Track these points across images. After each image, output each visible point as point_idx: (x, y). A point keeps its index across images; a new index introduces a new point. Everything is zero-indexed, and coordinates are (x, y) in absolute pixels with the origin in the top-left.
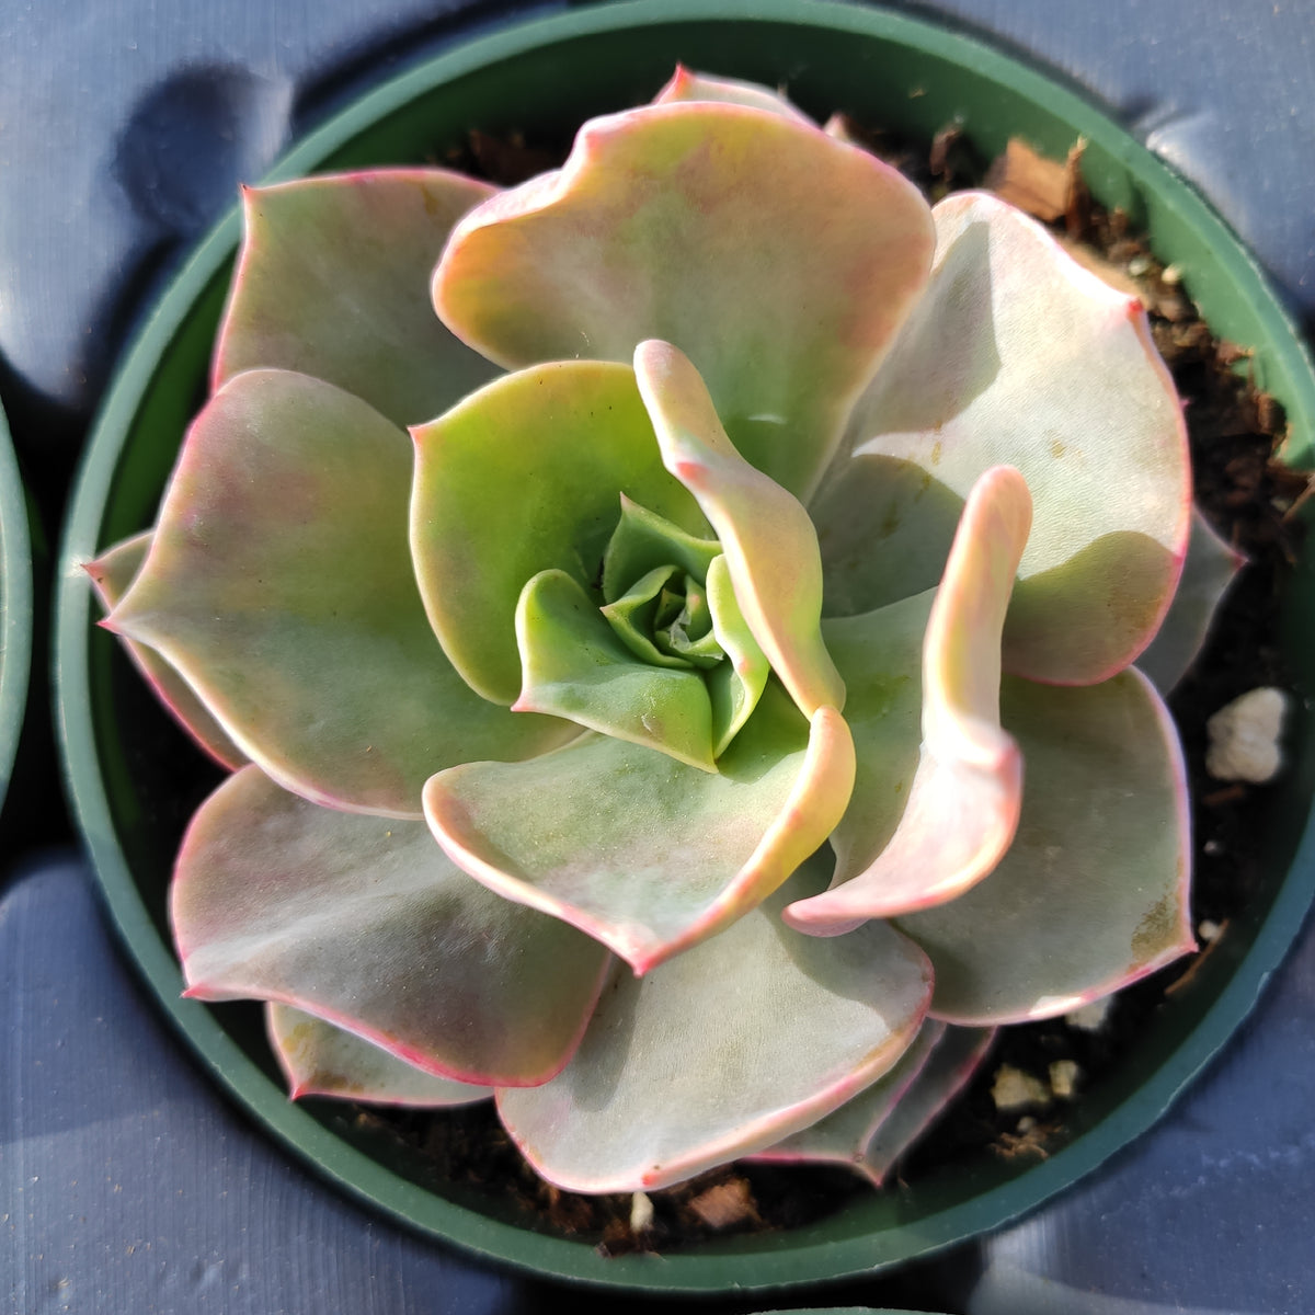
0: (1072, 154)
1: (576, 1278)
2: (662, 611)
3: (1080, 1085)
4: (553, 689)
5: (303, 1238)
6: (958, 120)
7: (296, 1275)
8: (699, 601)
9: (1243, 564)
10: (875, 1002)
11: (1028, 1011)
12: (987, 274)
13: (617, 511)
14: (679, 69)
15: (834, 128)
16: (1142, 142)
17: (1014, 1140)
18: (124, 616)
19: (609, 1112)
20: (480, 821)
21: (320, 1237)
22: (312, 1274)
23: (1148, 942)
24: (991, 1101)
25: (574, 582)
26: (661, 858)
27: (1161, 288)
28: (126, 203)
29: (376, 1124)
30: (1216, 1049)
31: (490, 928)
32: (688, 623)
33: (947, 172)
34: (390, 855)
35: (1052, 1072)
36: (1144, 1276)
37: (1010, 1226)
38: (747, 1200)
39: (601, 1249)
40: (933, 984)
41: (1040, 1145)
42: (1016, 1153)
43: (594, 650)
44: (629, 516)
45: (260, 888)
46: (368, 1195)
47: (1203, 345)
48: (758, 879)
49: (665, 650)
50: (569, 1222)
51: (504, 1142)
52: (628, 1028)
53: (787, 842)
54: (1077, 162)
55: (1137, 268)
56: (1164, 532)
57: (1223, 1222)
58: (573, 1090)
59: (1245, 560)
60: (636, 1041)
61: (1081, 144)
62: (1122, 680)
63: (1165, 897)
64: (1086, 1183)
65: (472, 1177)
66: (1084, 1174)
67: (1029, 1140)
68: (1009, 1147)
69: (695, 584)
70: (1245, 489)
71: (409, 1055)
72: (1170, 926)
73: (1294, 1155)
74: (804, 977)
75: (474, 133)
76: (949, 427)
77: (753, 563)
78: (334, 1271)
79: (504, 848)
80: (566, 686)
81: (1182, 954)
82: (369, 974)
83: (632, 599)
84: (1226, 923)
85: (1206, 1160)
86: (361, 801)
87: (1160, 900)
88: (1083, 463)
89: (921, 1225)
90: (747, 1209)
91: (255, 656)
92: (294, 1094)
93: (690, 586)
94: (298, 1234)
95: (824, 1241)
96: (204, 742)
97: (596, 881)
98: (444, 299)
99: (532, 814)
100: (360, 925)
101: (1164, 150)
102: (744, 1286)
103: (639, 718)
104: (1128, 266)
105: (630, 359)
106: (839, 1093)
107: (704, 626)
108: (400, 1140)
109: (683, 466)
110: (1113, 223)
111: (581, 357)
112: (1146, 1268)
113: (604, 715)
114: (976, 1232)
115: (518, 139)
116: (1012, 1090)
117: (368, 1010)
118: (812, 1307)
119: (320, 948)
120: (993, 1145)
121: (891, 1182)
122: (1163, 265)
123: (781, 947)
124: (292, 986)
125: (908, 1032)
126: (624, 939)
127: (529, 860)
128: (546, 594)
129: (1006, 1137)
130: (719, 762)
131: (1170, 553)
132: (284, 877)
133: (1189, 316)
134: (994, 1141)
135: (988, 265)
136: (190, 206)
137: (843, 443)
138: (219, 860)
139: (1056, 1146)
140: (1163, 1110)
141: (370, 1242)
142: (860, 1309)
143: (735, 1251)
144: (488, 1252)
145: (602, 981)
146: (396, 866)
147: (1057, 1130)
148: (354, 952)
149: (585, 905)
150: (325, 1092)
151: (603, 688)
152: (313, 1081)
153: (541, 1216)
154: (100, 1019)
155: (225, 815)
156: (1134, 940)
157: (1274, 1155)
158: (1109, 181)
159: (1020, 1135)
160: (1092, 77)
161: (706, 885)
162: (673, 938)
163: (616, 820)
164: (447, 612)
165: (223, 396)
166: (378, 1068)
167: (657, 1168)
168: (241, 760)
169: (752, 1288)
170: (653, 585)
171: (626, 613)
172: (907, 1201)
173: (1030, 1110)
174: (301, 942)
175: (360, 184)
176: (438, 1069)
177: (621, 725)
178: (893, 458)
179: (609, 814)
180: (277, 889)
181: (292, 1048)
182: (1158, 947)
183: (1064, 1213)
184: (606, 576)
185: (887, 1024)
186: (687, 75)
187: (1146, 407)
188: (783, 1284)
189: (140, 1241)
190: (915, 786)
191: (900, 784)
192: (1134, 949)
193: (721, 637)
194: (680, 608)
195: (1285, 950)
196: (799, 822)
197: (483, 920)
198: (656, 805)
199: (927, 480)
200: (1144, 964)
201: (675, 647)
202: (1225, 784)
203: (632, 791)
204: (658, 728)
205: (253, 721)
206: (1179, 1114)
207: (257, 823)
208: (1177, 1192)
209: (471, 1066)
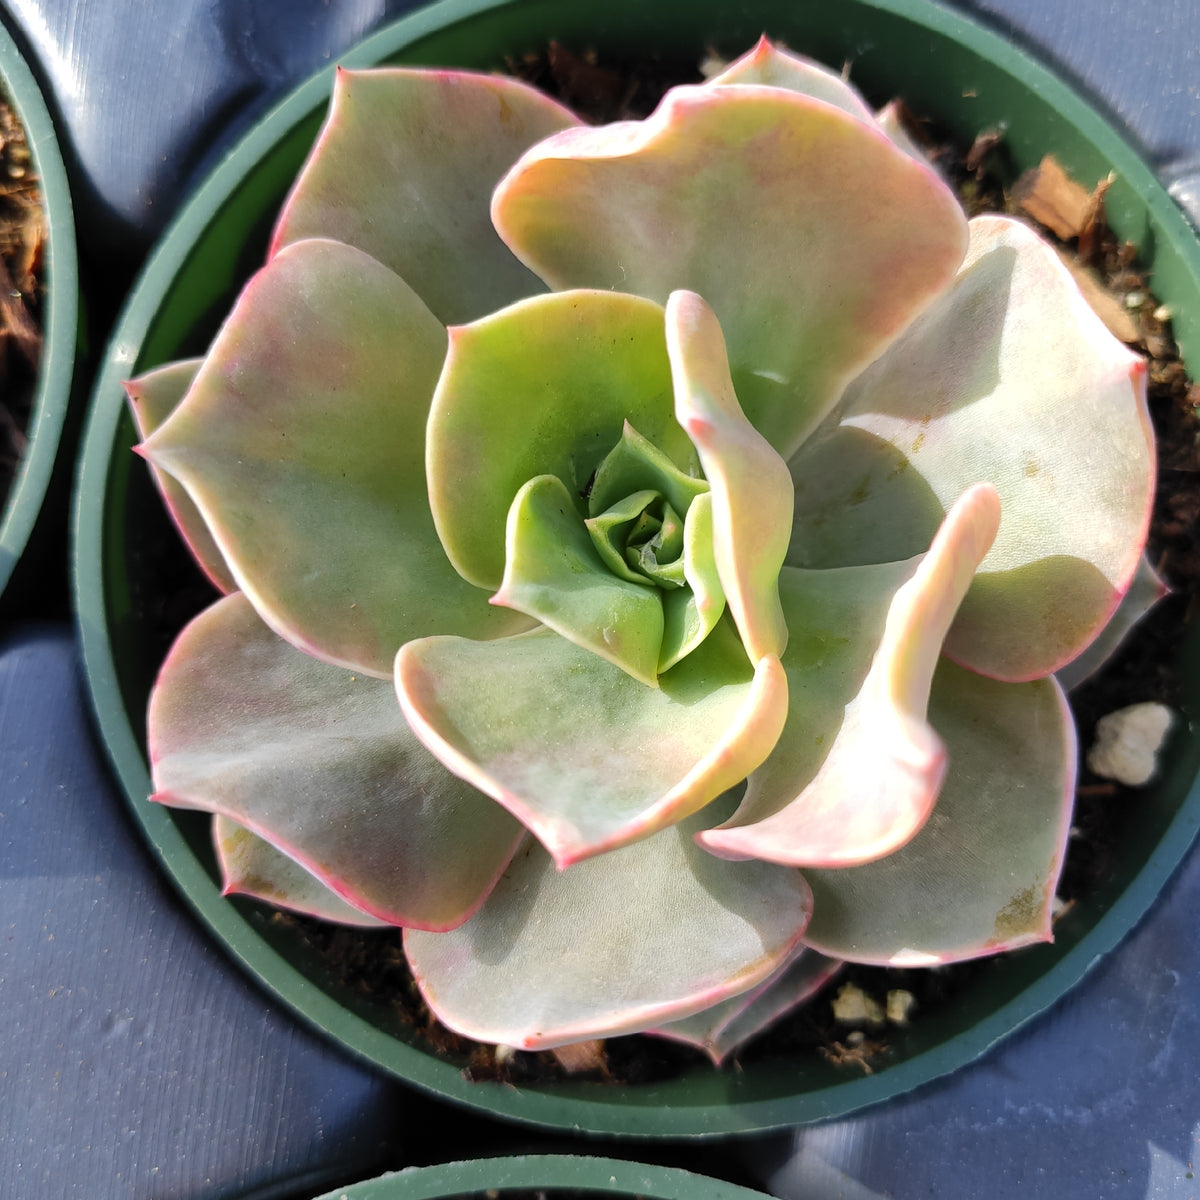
0: (1101, 185)
1: (439, 1092)
2: (638, 530)
3: (913, 1014)
4: (531, 590)
5: (207, 1012)
6: (1003, 125)
7: (195, 1041)
8: (673, 531)
9: (1166, 594)
10: (756, 921)
11: (890, 958)
12: (1006, 296)
13: (618, 433)
14: (763, 37)
15: (888, 114)
16: (1165, 187)
17: (843, 1050)
18: (156, 446)
19: (502, 968)
20: (443, 695)
21: (222, 1014)
22: (209, 1044)
23: (1009, 923)
24: (831, 1013)
25: (564, 488)
26: (597, 761)
27: (1151, 323)
28: (221, 45)
29: (288, 923)
30: (1040, 1011)
31: (430, 784)
32: (660, 547)
33: (980, 171)
34: (351, 699)
35: (889, 998)
36: (931, 1191)
37: (824, 1123)
38: (601, 1055)
39: (466, 1074)
40: (811, 915)
41: (865, 1059)
42: (843, 1061)
43: (571, 557)
44: (627, 442)
45: (232, 708)
46: (271, 986)
47: (1177, 383)
48: (682, 803)
49: (633, 566)
50: (442, 1041)
51: (398, 961)
52: (532, 894)
53: (713, 777)
54: (1103, 194)
55: (1133, 300)
56: (1112, 568)
57: (1011, 1160)
58: (473, 940)
59: (1169, 591)
60: (538, 909)
61: (1111, 177)
62: (1039, 685)
63: (1034, 888)
64: (900, 1101)
65: (364, 985)
66: (900, 1092)
67: (856, 1053)
68: (838, 1054)
69: (674, 515)
70: (1182, 522)
71: (340, 890)
72: (1033, 915)
73: (1085, 1116)
74: (697, 884)
75: (553, 44)
76: (934, 424)
77: (737, 519)
78: (229, 1046)
79: (459, 724)
80: (543, 588)
81: (1038, 941)
82: (317, 809)
83: (613, 517)
84: (1072, 902)
85: (1008, 1104)
86: (339, 654)
87: (1029, 889)
88: (1053, 488)
89: (748, 1106)
90: (599, 1061)
91: (268, 502)
92: (226, 890)
93: (668, 513)
94: (204, 1007)
95: (660, 1103)
96: (202, 562)
97: (535, 771)
98: (502, 208)
99: (489, 698)
100: (316, 762)
101: (1185, 198)
102: (583, 1129)
103: (601, 630)
104: (1126, 296)
105: (664, 302)
106: (710, 999)
107: (675, 552)
108: (307, 941)
109: (695, 423)
110: (1120, 253)
111: (615, 290)
112: (934, 1184)
113: (570, 621)
114: (794, 1123)
115: (591, 57)
116: (852, 1006)
117: (311, 842)
118: (640, 1162)
119: (278, 778)
120: (822, 1048)
121: (728, 1062)
122: (1158, 302)
123: (681, 852)
124: (247, 809)
125: (780, 956)
126: (552, 832)
127: (479, 741)
128: (537, 495)
129: (838, 1045)
130: (660, 677)
131: (1113, 588)
132: (254, 702)
133: (1170, 356)
134: (824, 1045)
135: (1009, 289)
136: (278, 60)
137: (834, 411)
138: (198, 675)
139: (879, 1065)
140: (980, 1054)
141: (266, 1026)
142: (681, 1171)
143: (581, 1097)
144: (367, 1056)
145: (516, 846)
146: (354, 710)
147: (884, 1049)
148: (307, 787)
149: (523, 794)
150: (253, 894)
151: (574, 596)
152: (244, 882)
153: (418, 1032)
154: (62, 787)
155: (211, 634)
156: (998, 918)
157: (1068, 1113)
158: (1128, 215)
159: (849, 1046)
160: (1133, 118)
161: (634, 796)
162: (597, 842)
163: (562, 717)
164: (447, 496)
165: (282, 259)
166: (302, 882)
167: (539, 1034)
168: (233, 586)
169: (590, 1131)
170: (634, 507)
171: (607, 529)
172: (740, 1083)
173: (862, 1026)
174: (262, 769)
175: (445, 83)
176: (362, 905)
177: (584, 633)
178: (877, 437)
179: (557, 710)
180: (246, 711)
181: (231, 849)
182: (1018, 930)
183: (874, 1122)
184: (594, 489)
185: (763, 944)
186: (769, 45)
187: (1124, 456)
188: (618, 1134)
189: (62, 987)
190: (836, 745)
191: (822, 737)
192: (996, 926)
193: (687, 567)
194: (654, 532)
195: (1120, 939)
196: (728, 760)
197: (424, 776)
198: (599, 708)
199: (904, 464)
200: (1001, 941)
201: (643, 566)
202: (1101, 780)
203: (580, 691)
204: (616, 643)
205: (255, 563)
206: (992, 1060)
207: (238, 646)
208: (977, 1126)
209: (391, 907)
